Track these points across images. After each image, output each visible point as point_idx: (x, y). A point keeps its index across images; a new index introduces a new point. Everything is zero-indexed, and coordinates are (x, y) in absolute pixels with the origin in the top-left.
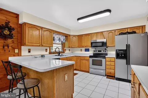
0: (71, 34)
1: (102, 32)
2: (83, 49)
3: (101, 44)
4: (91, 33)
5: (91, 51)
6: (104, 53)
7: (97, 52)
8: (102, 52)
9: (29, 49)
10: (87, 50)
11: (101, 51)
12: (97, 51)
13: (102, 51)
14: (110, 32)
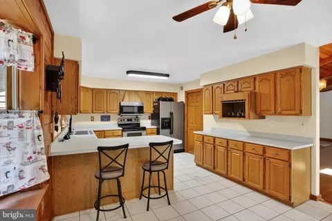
1: (136, 92)
2: (97, 116)
5: (113, 120)
6: (136, 122)
7: (126, 122)
8: (133, 122)
10: (105, 118)
11: (131, 120)
12: (126, 120)
13: (133, 120)
14: (148, 93)
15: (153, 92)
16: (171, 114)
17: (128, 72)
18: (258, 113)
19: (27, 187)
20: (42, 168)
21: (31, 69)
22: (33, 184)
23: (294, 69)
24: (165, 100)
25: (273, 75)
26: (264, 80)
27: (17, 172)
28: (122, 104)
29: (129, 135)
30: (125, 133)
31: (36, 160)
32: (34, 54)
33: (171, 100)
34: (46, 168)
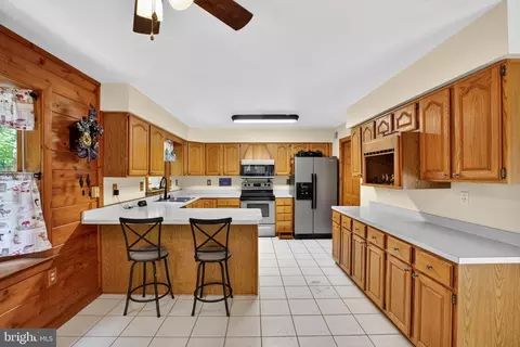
0: (190, 138)
1: (265, 144)
2: (215, 179)
3: (262, 170)
4: (240, 144)
5: (235, 184)
6: (267, 188)
7: (252, 187)
8: (263, 187)
9: (115, 185)
10: (225, 182)
11: (259, 185)
12: (252, 185)
13: (262, 185)
14: (282, 145)
15: (290, 144)
16: (314, 177)
17: (235, 117)
18: (422, 175)
19: (22, 253)
20: (41, 236)
21: (30, 128)
22: (30, 251)
23: (489, 68)
24: (306, 154)
25: (446, 92)
26: (433, 106)
27: (11, 236)
28: (244, 162)
29: (249, 206)
30: (244, 203)
31: (35, 226)
32: (35, 112)
33: (318, 154)
34: (46, 236)
